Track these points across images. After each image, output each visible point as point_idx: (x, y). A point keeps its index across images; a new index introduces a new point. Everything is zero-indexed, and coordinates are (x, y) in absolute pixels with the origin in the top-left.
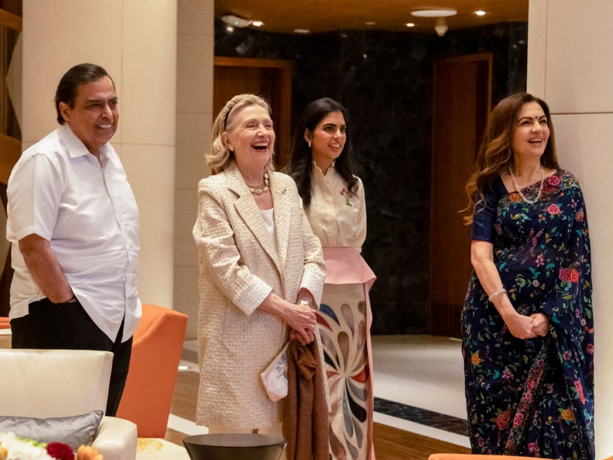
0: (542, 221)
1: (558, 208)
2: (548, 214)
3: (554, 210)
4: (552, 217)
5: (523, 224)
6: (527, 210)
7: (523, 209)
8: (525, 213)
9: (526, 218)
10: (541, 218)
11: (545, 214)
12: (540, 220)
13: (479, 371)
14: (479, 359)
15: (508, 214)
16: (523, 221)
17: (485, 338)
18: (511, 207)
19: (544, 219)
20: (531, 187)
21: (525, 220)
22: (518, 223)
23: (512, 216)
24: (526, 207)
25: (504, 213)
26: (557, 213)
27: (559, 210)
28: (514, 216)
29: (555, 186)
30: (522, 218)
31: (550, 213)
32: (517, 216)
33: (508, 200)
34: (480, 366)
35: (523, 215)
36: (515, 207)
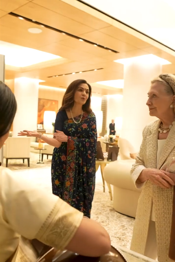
0: (80, 131)
1: (86, 125)
2: (82, 128)
3: (85, 126)
4: (84, 129)
5: (72, 133)
6: (75, 127)
7: (73, 126)
8: (74, 128)
9: (74, 130)
10: (79, 130)
11: (81, 128)
12: (79, 131)
13: (60, 187)
14: (59, 182)
15: (67, 128)
16: (72, 131)
17: (59, 173)
18: (68, 125)
19: (80, 130)
20: (77, 117)
21: (73, 131)
22: (70, 132)
23: (68, 129)
24: (74, 125)
25: (65, 128)
26: (85, 127)
27: (86, 126)
28: (69, 129)
29: (86, 117)
30: (72, 130)
31: (83, 127)
32: (70, 129)
33: (67, 122)
34: (60, 185)
35: (73, 129)
36: (70, 125)
